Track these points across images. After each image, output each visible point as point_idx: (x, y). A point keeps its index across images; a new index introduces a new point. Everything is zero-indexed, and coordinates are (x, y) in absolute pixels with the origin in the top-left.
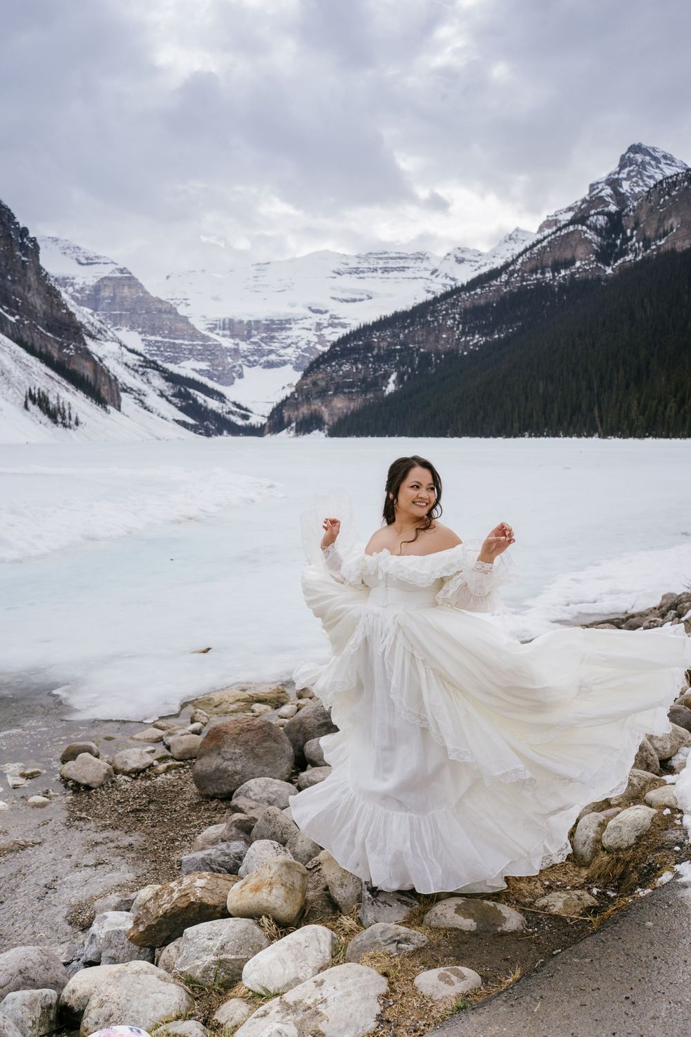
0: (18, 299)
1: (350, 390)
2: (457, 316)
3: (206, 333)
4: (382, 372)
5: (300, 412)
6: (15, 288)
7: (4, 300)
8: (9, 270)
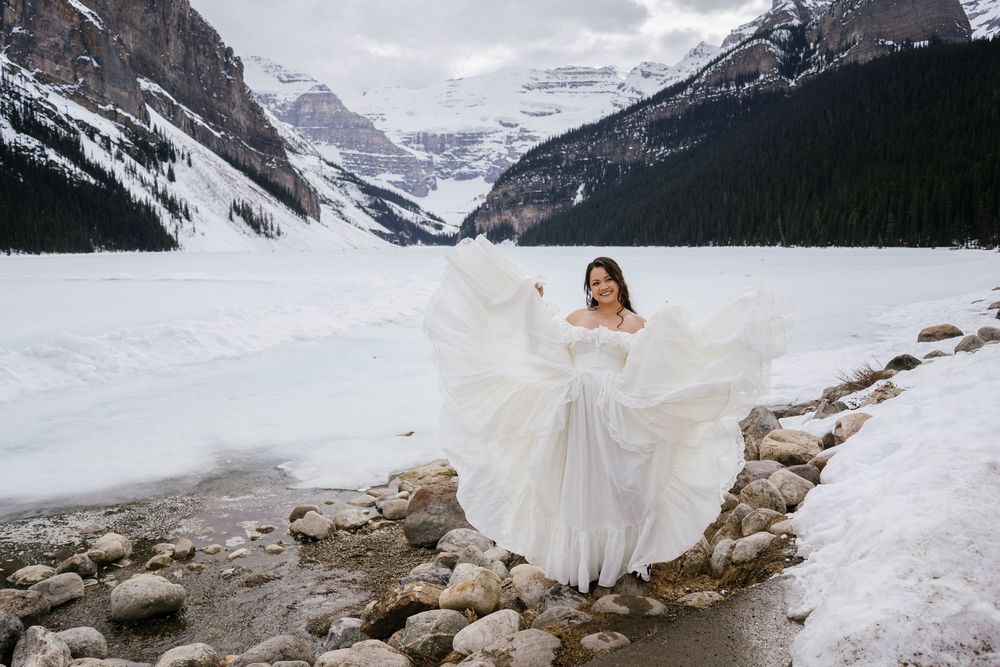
0: (223, 116)
1: (539, 200)
2: (643, 129)
3: (402, 147)
4: (570, 184)
5: (491, 222)
6: (221, 105)
7: (207, 117)
8: (215, 88)
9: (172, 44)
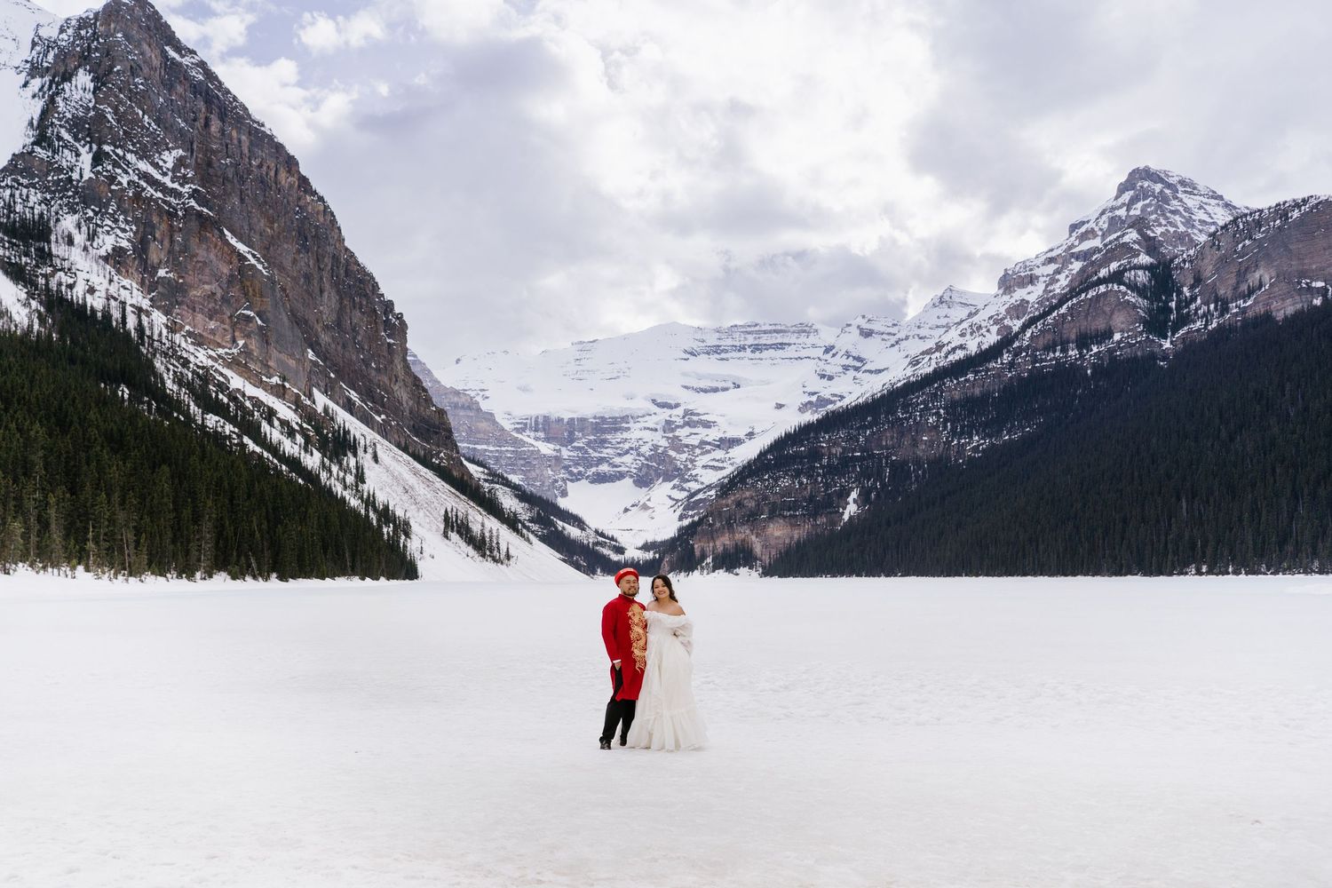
0: (383, 393)
1: (792, 513)
2: (941, 412)
3: (518, 435)
4: (837, 489)
5: (718, 543)
6: (380, 378)
7: (367, 394)
8: (373, 355)
9: (326, 294)
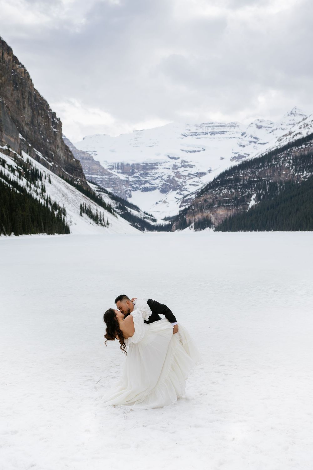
0: (52, 153)
1: (227, 204)
2: (291, 161)
3: (109, 171)
4: (247, 194)
5: (197, 217)
6: (51, 146)
7: (45, 153)
8: (47, 137)
9: (26, 109)
